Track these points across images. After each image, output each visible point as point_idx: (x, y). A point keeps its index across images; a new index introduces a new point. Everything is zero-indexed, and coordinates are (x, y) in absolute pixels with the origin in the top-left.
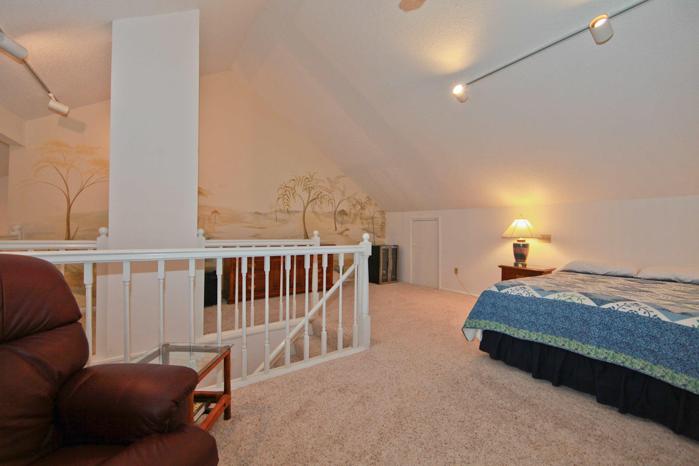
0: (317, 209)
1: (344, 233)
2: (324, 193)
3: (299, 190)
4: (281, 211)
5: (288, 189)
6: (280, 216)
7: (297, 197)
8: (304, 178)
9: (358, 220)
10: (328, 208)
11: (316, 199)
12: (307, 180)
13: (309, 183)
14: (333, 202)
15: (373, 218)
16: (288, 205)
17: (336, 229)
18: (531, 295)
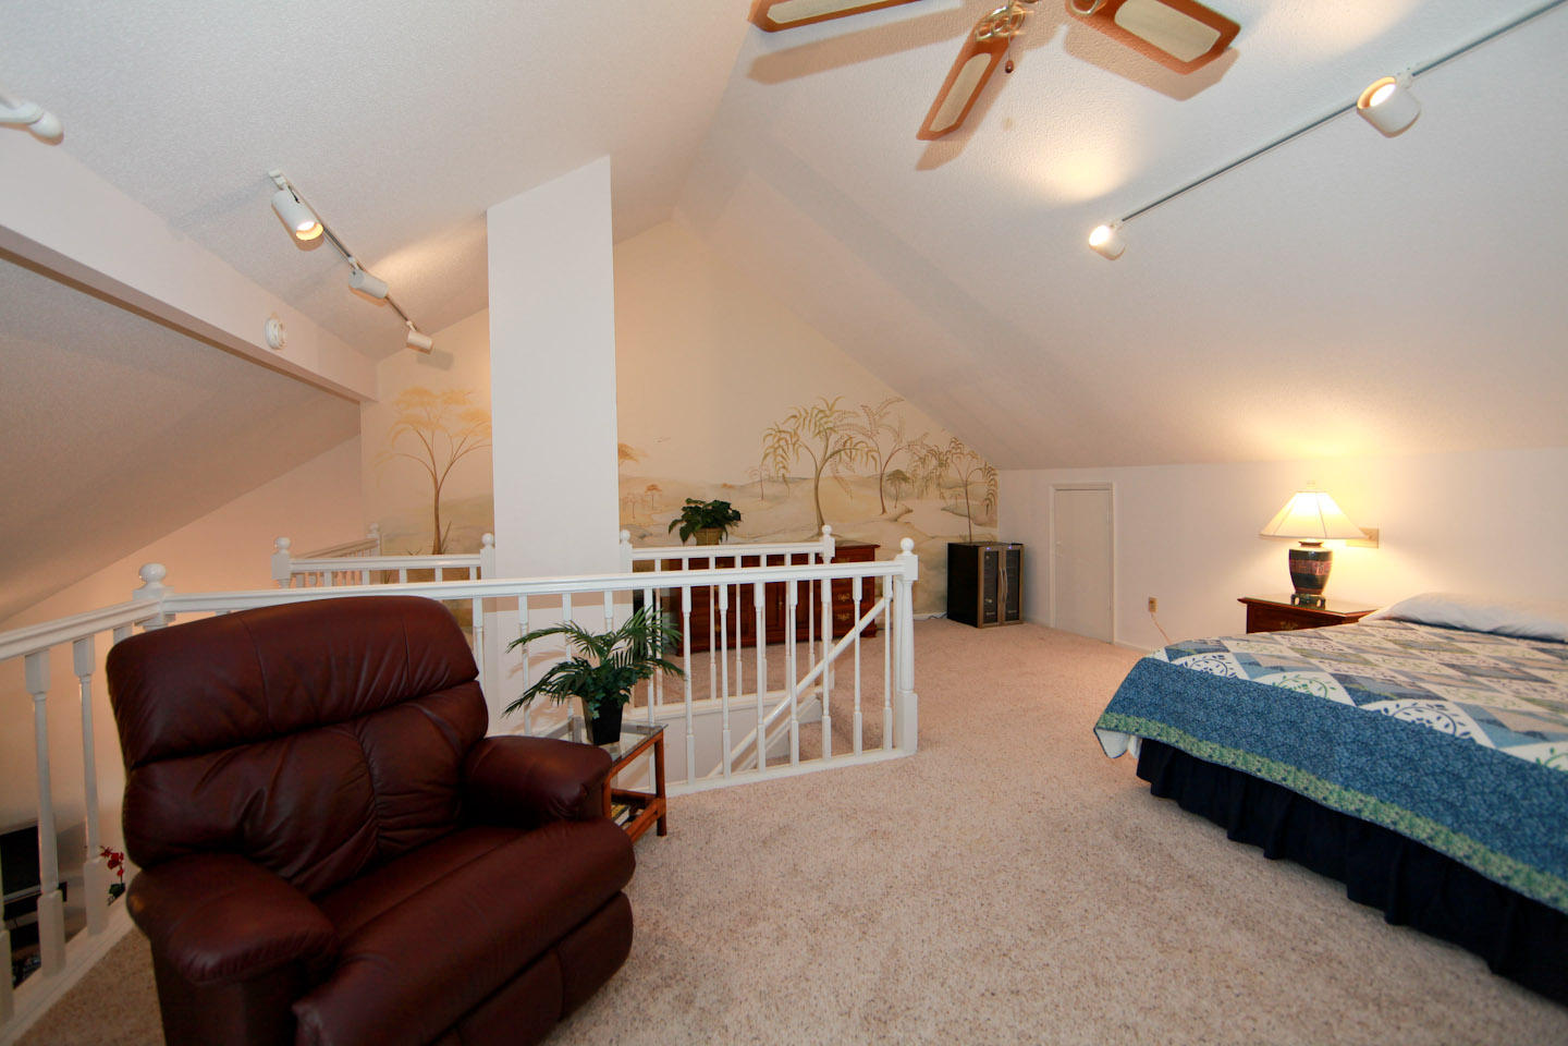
0: (843, 471)
1: (900, 520)
2: (860, 437)
3: (806, 435)
4: (771, 480)
5: (783, 435)
6: (769, 490)
7: (802, 450)
8: (816, 412)
9: (933, 488)
10: (865, 469)
11: (839, 451)
12: (821, 415)
13: (825, 420)
14: (876, 455)
15: (966, 485)
16: (784, 467)
17: (884, 511)
18: (1230, 672)
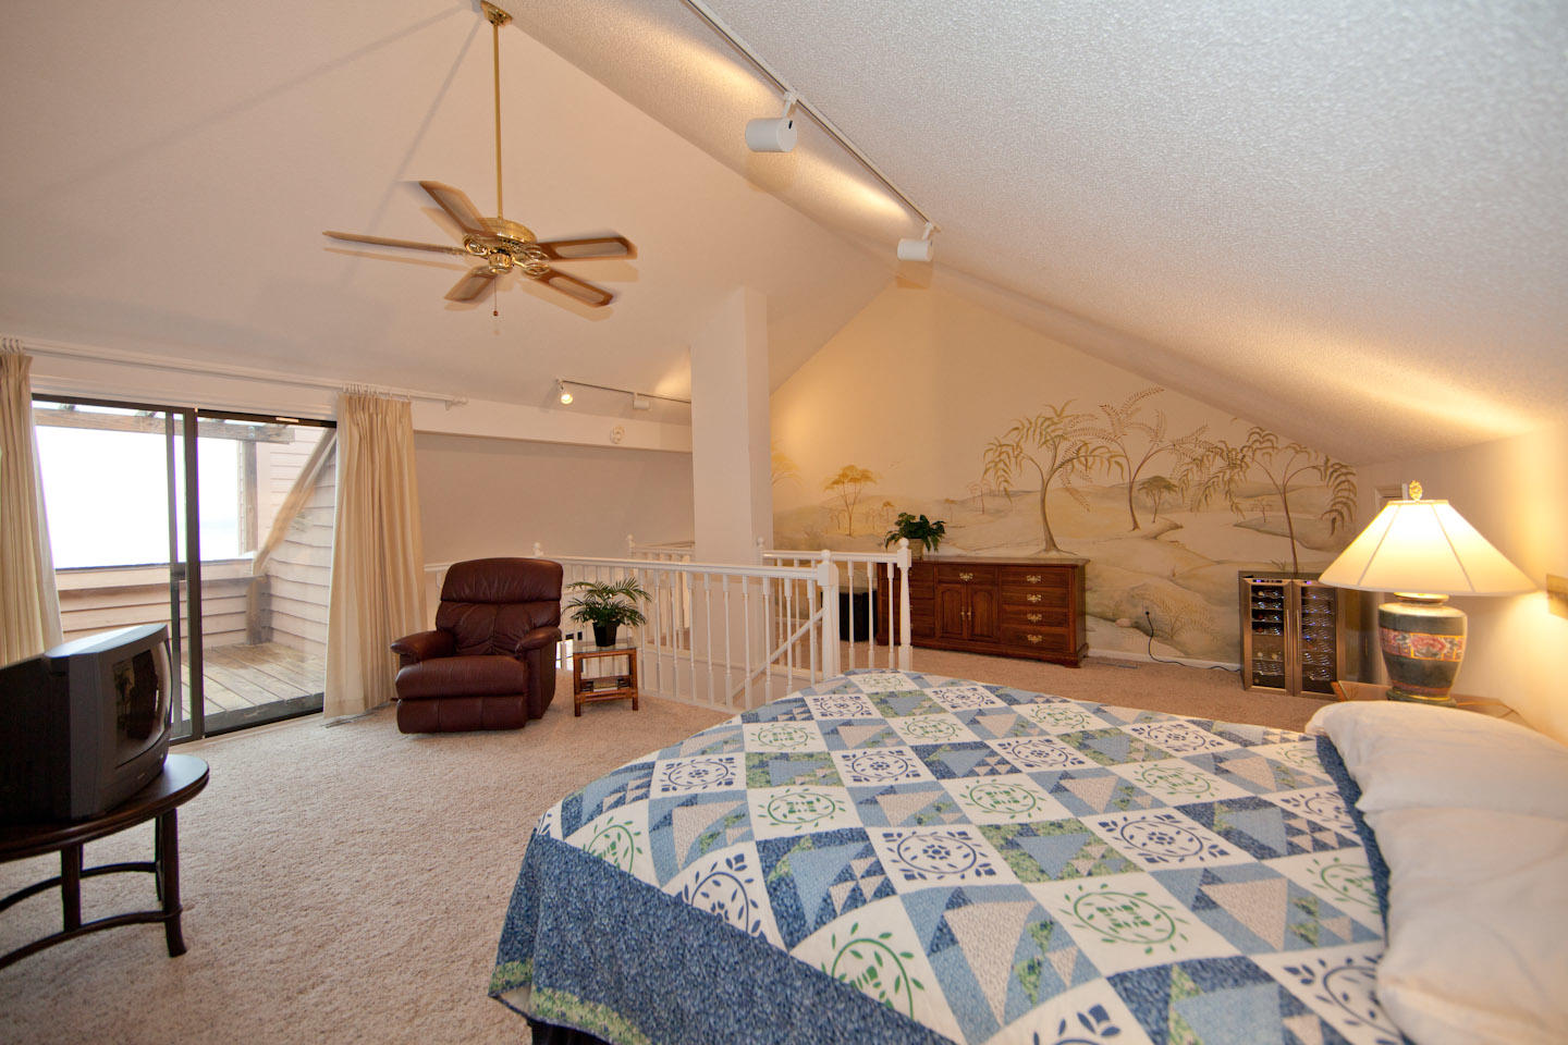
0: (1076, 482)
1: (1164, 537)
2: (1100, 442)
3: (1029, 447)
4: (992, 494)
5: (1004, 449)
6: (990, 504)
7: (1026, 463)
8: (1041, 420)
9: (1218, 500)
10: (1106, 476)
11: (1071, 460)
12: (1047, 423)
13: (1052, 428)
14: (1123, 461)
15: (1284, 491)
16: (1006, 481)
17: (1136, 526)
